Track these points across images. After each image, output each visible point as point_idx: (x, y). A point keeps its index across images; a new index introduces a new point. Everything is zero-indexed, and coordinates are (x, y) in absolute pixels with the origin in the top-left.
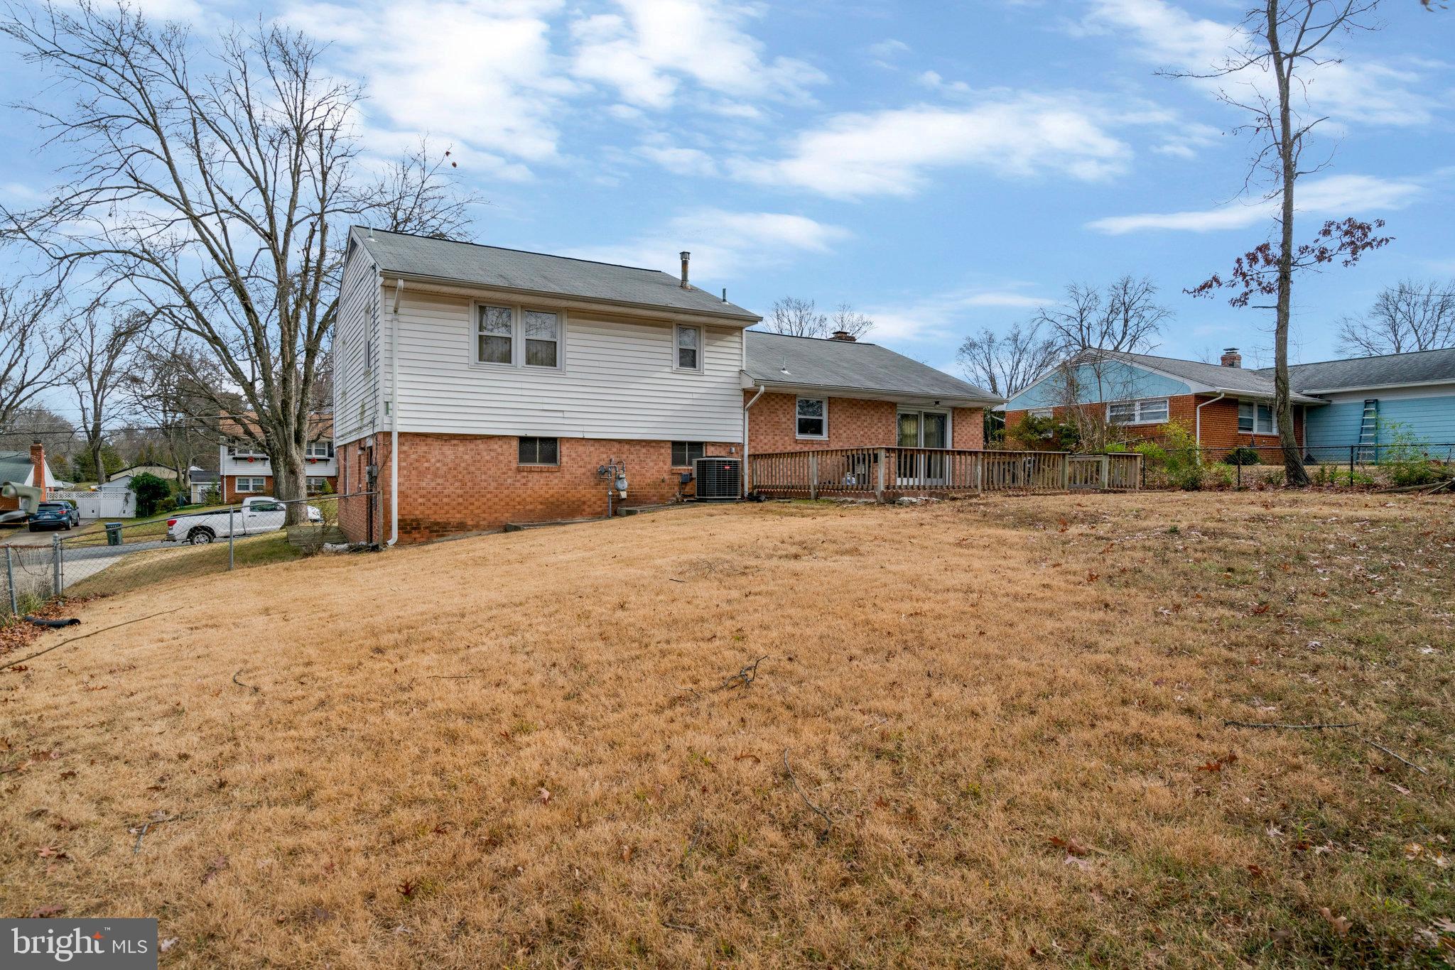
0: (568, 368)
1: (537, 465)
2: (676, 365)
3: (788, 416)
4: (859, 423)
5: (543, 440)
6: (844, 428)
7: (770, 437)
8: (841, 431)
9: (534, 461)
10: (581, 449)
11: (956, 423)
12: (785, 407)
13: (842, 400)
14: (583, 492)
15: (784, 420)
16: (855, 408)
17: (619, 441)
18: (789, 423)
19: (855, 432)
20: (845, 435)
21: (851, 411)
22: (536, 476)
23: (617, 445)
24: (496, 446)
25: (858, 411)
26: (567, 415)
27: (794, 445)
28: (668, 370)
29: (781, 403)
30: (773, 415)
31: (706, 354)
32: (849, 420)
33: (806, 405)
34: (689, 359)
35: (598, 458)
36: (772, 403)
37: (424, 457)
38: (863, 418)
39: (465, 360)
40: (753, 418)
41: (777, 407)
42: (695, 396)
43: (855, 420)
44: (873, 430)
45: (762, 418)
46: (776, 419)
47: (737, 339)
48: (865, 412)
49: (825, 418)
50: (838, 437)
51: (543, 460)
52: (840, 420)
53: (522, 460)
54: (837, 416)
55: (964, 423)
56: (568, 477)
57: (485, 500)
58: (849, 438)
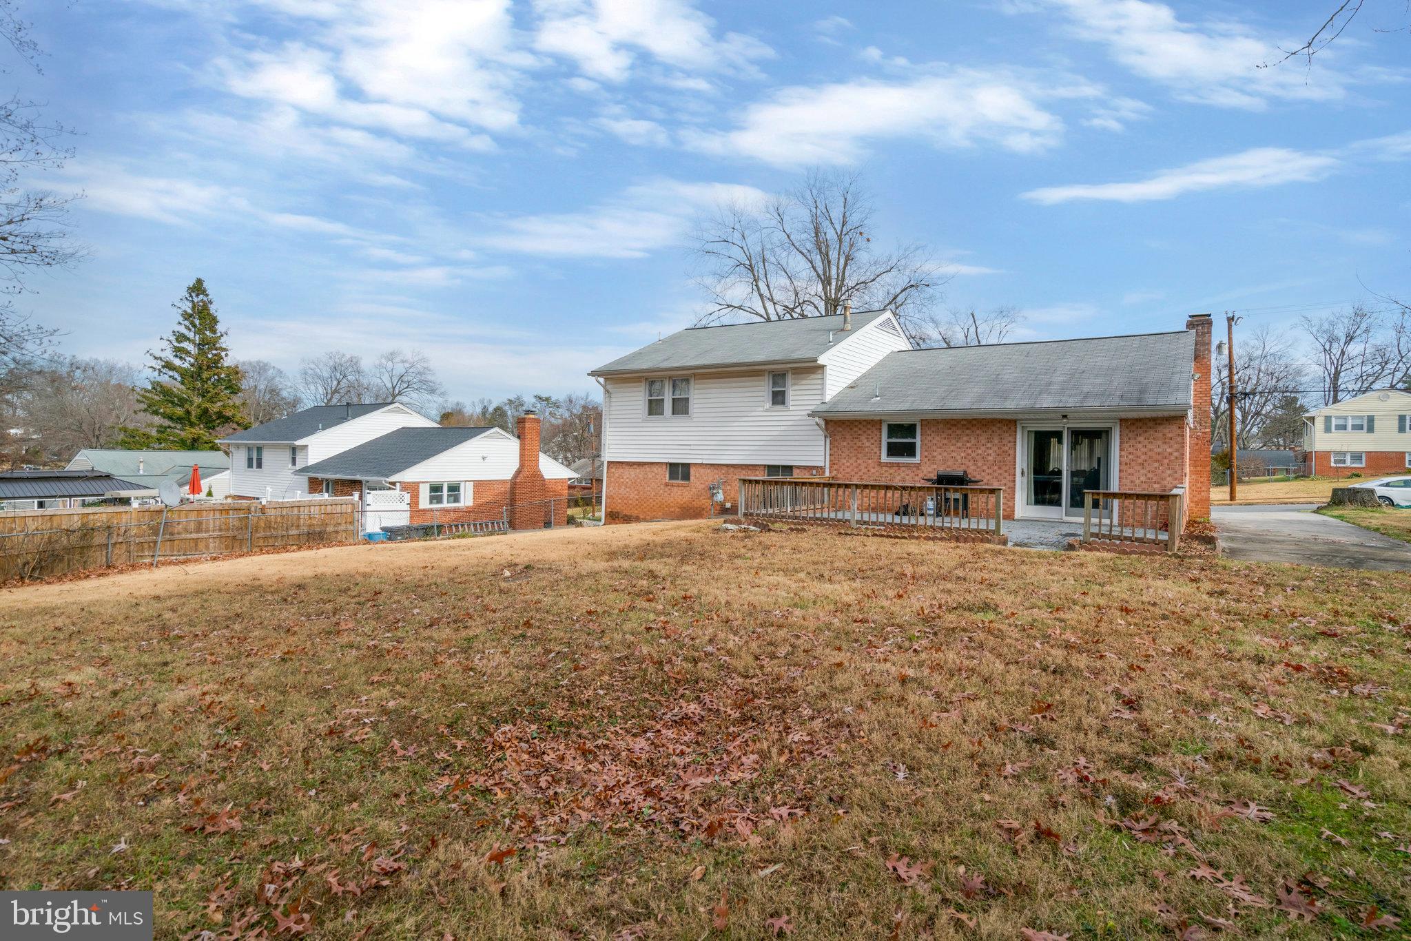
0: (695, 415)
1: (680, 482)
2: (768, 405)
3: (872, 441)
4: (959, 445)
5: (683, 465)
6: (939, 451)
7: (851, 461)
8: (935, 454)
9: (678, 479)
10: (702, 471)
11: (1125, 439)
12: (869, 432)
13: (937, 422)
14: (703, 502)
15: (868, 444)
16: (954, 429)
17: (727, 465)
18: (873, 447)
19: (954, 454)
20: (940, 457)
21: (950, 432)
22: (675, 489)
23: (725, 468)
24: (654, 469)
25: (959, 432)
26: (692, 447)
27: (878, 468)
28: (761, 409)
29: (864, 429)
30: (856, 440)
31: (791, 393)
32: (945, 441)
33: (895, 429)
34: (779, 398)
35: (711, 477)
36: (855, 429)
37: (620, 476)
38: (965, 438)
39: (640, 416)
40: (836, 444)
41: (860, 432)
42: (783, 428)
43: (954, 441)
44: (980, 452)
45: (845, 444)
46: (860, 444)
47: (820, 376)
48: (968, 432)
49: (918, 441)
50: (932, 459)
51: (683, 479)
52: (935, 441)
53: (671, 478)
54: (929, 438)
55: (1141, 439)
56: (694, 490)
57: (649, 503)
58: (945, 461)
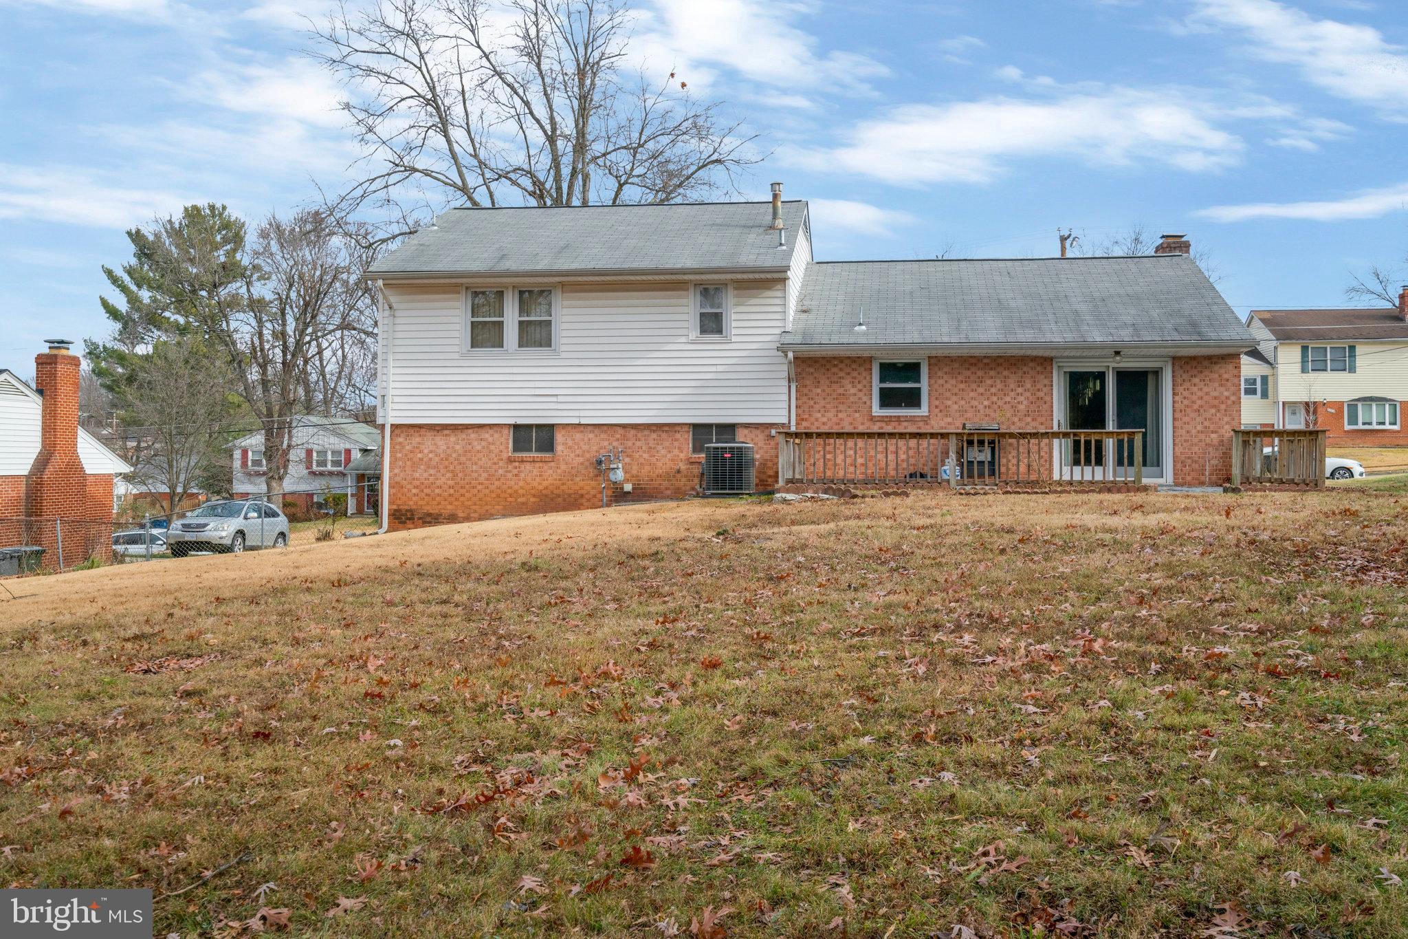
0: (563, 348)
1: (534, 454)
2: (694, 333)
3: (859, 386)
4: (981, 390)
5: (539, 427)
6: (955, 398)
7: (830, 415)
8: (949, 403)
9: (530, 450)
10: (578, 436)
11: (1179, 380)
12: (855, 374)
13: (949, 360)
14: (581, 484)
15: (853, 391)
16: (973, 369)
17: (624, 426)
18: (861, 394)
19: (974, 403)
20: (956, 407)
21: (968, 373)
22: (528, 466)
23: (621, 431)
24: (486, 435)
25: (980, 373)
26: (560, 399)
27: (868, 424)
28: (683, 339)
29: (848, 370)
30: (835, 386)
31: (734, 317)
32: (962, 386)
33: (889, 371)
34: (712, 324)
35: (596, 446)
36: (835, 370)
37: (417, 448)
38: (989, 382)
39: (456, 349)
40: (805, 391)
41: (842, 374)
42: (720, 369)
43: (974, 386)
44: (1008, 399)
45: (819, 391)
46: (841, 391)
47: (779, 294)
48: (992, 373)
49: (924, 385)
50: (945, 411)
51: (539, 449)
52: (948, 386)
53: (516, 449)
54: (941, 382)
55: (1196, 380)
56: (563, 467)
57: (475, 491)
58: (962, 412)
